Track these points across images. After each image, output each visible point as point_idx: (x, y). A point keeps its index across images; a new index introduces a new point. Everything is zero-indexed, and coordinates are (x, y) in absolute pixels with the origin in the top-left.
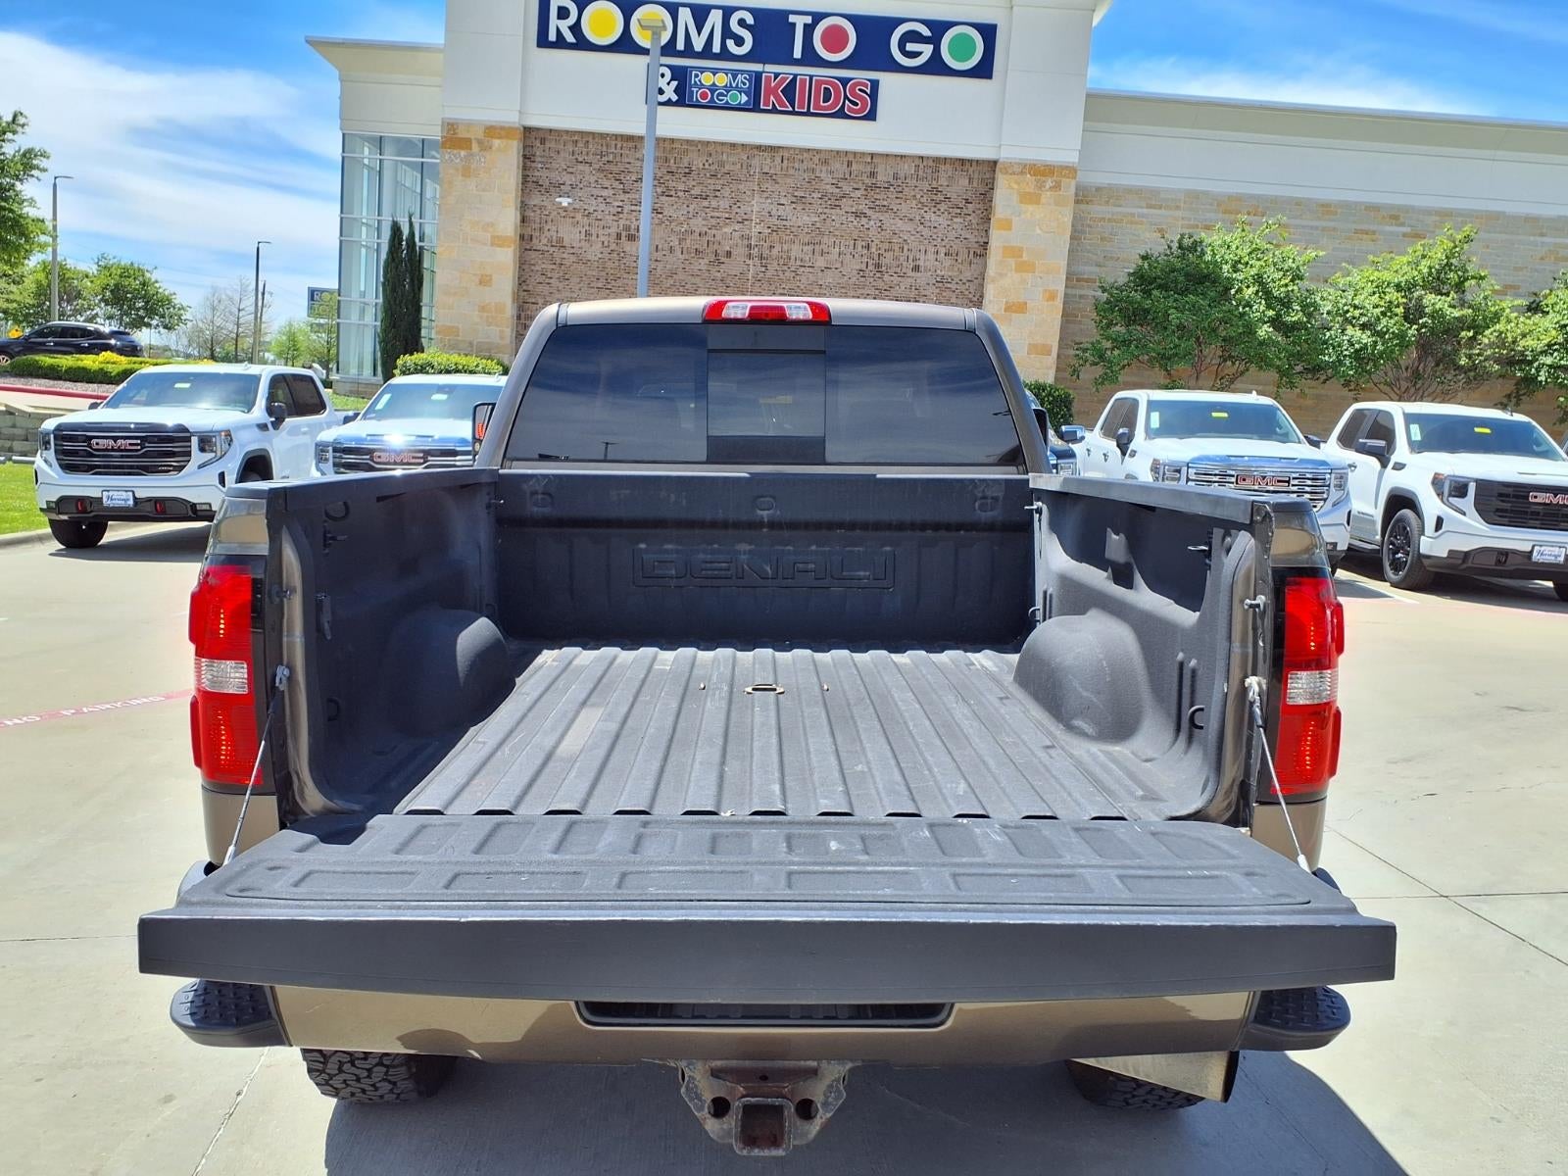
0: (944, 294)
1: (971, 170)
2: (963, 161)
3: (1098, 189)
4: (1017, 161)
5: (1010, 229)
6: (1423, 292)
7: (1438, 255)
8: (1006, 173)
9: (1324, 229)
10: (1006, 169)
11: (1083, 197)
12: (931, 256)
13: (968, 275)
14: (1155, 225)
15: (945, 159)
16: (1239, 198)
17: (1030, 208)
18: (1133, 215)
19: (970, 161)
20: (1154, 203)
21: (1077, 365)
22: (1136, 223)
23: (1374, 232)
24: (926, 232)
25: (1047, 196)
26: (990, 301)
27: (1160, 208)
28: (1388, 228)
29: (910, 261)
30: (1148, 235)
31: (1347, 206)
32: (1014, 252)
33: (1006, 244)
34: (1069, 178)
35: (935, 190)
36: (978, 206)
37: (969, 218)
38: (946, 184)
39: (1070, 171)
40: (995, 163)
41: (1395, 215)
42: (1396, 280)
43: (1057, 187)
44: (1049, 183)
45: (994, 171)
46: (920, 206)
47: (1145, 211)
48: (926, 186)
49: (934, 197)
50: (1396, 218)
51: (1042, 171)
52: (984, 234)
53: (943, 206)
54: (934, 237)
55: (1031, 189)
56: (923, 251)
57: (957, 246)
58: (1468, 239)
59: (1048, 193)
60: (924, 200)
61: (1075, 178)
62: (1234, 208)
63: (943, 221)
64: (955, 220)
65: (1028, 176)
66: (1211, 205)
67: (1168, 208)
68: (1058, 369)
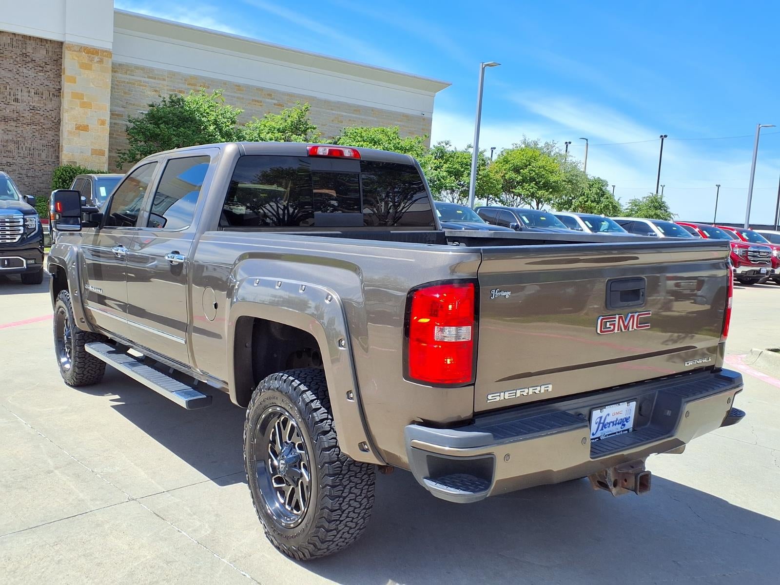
0: (36, 117)
1: (47, 45)
2: (41, 40)
3: (120, 65)
4: (76, 44)
5: (75, 83)
6: (290, 134)
7: (295, 116)
8: (70, 50)
9: (238, 98)
10: (69, 47)
11: (116, 68)
12: (26, 94)
13: (50, 106)
14: (153, 88)
15: (30, 37)
16: (195, 77)
17: (87, 72)
18: (140, 81)
19: (46, 40)
20: (151, 76)
21: (120, 162)
22: (143, 86)
23: (261, 102)
24: (20, 79)
25: (95, 66)
26: (66, 123)
27: (155, 79)
28: (267, 100)
29: (12, 95)
30: (149, 93)
31: (248, 87)
32: (78, 96)
33: (73, 91)
34: (107, 57)
35: (25, 55)
36: (53, 67)
37: (48, 73)
38: (32, 52)
39: (108, 53)
40: (62, 43)
41: (270, 94)
42: (278, 127)
43: (101, 61)
44: (96, 59)
45: (62, 48)
46: (15, 63)
47: (147, 80)
48: (19, 53)
49: (25, 59)
50: (270, 95)
51: (92, 52)
52: (58, 84)
53: (31, 65)
54: (26, 82)
55: (86, 61)
56: (20, 90)
57: (41, 89)
58: (307, 109)
59: (96, 65)
60: (18, 59)
61: (111, 58)
62: (193, 82)
63: (32, 73)
64: (40, 74)
65: (84, 53)
66: (182, 80)
67: (159, 79)
68: (109, 164)
